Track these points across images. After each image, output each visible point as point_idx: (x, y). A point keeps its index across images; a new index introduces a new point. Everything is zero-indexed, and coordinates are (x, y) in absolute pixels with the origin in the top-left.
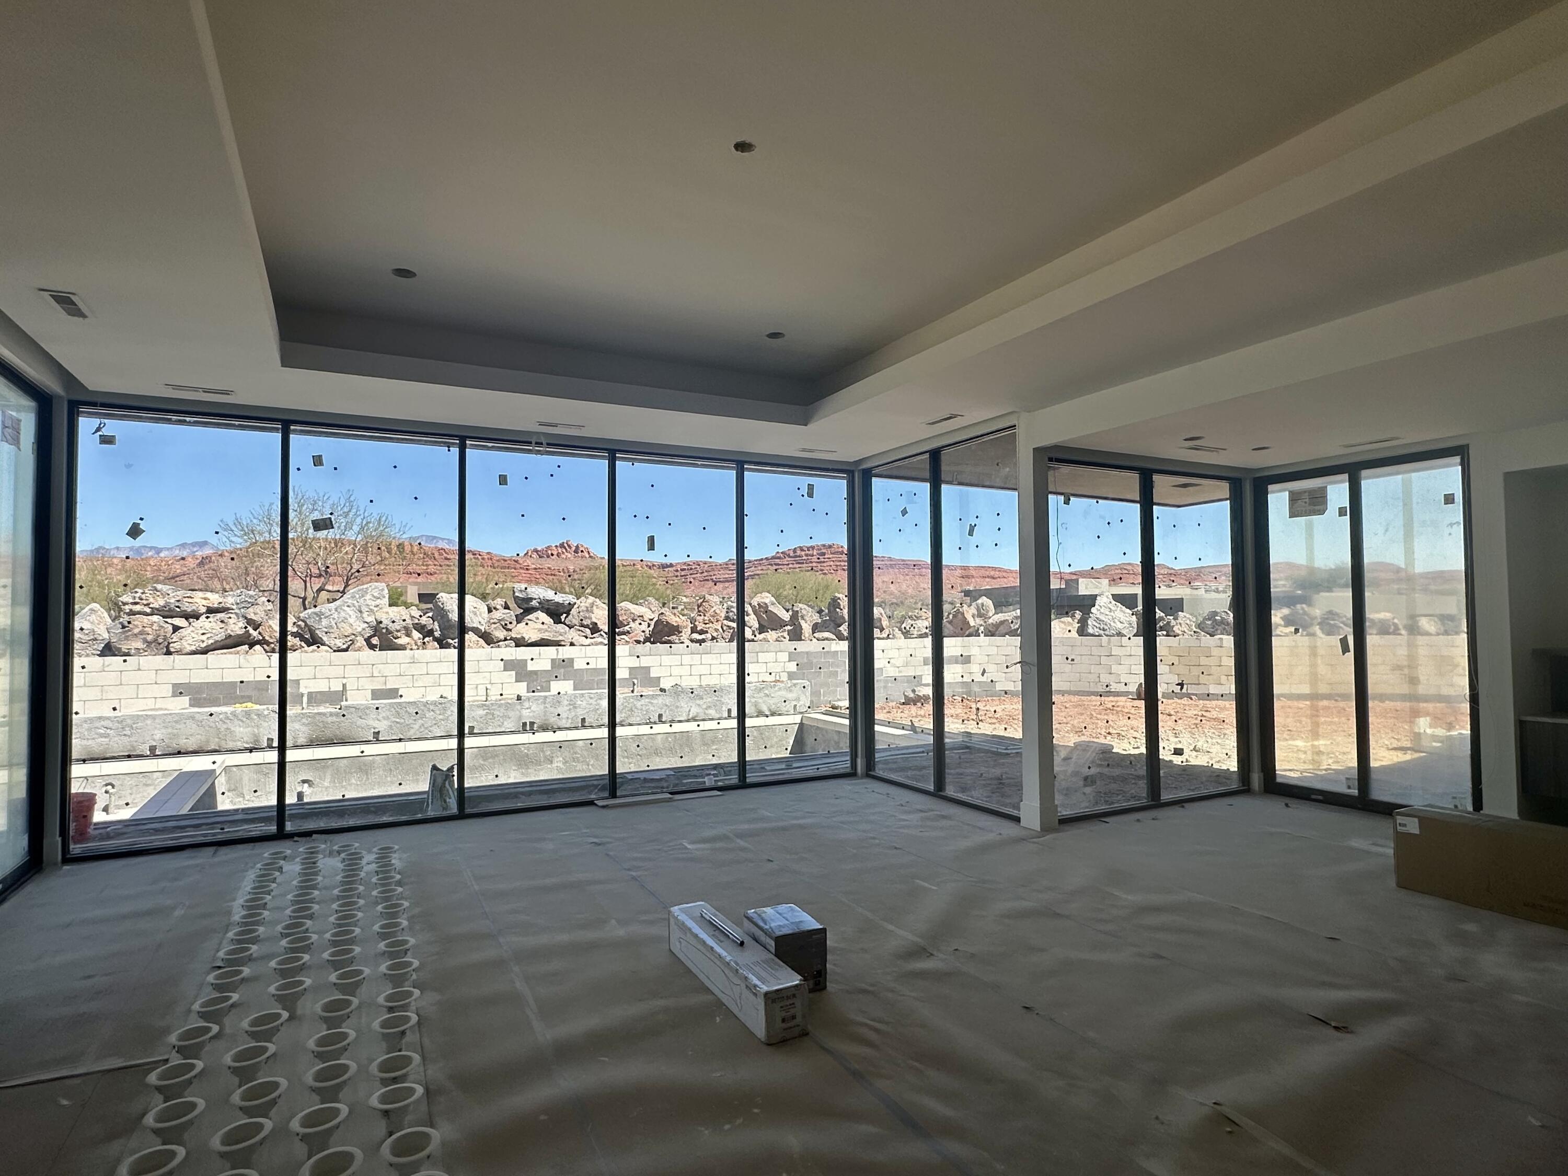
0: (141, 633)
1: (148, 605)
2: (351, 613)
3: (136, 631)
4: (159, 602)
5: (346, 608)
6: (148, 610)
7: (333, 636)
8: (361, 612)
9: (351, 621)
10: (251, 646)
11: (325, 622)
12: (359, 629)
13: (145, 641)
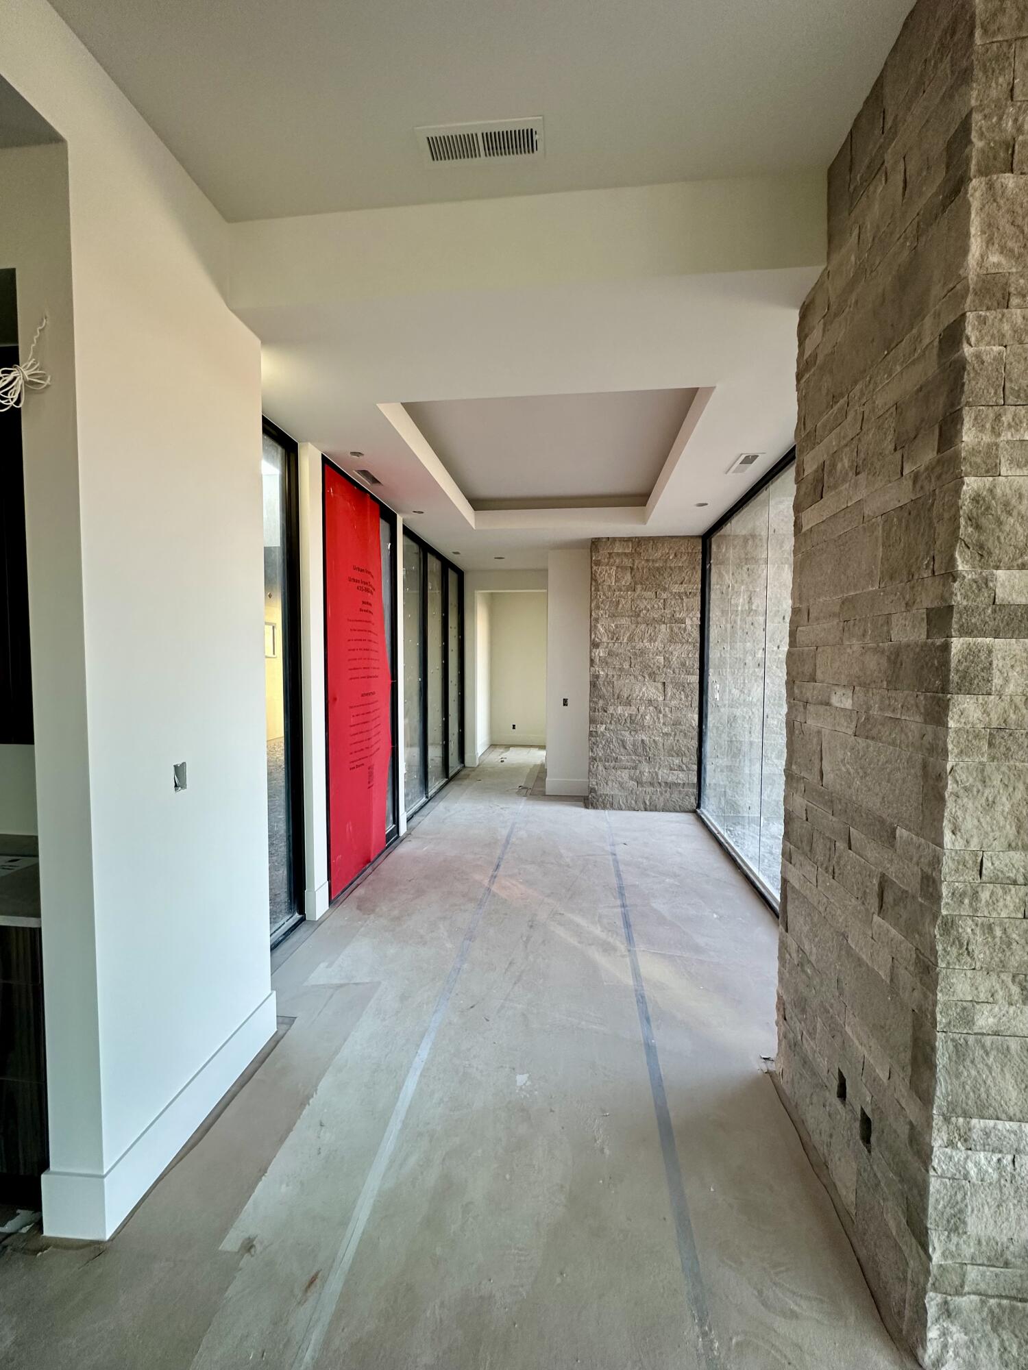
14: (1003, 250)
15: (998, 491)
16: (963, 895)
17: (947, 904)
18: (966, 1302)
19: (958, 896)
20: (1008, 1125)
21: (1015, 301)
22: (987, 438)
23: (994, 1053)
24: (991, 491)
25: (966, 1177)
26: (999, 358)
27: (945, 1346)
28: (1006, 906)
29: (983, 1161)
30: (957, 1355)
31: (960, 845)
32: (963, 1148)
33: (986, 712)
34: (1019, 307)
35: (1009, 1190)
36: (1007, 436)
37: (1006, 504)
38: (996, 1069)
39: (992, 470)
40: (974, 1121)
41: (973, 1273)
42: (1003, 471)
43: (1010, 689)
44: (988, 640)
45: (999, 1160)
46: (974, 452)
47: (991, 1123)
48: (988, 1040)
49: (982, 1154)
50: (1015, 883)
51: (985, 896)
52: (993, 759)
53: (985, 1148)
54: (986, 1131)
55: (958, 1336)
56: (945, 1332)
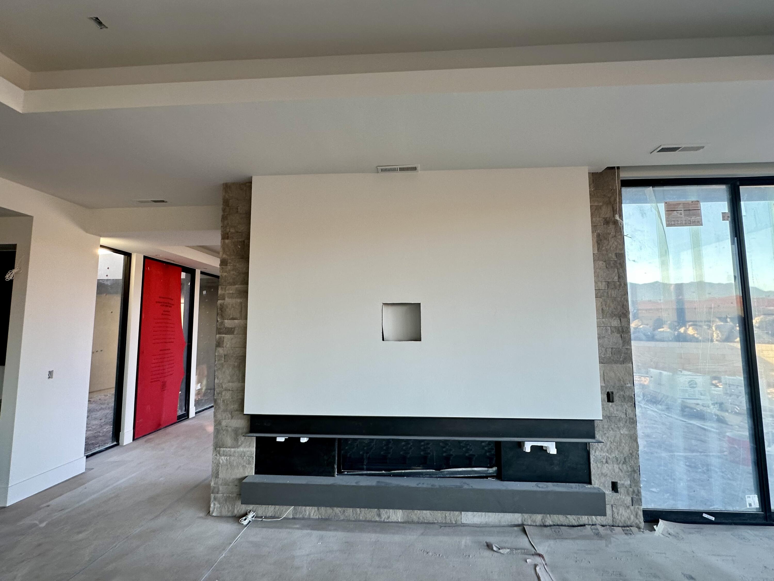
14: (226, 254)
15: (225, 304)
16: (219, 393)
17: (216, 396)
18: (220, 495)
19: (218, 394)
20: (228, 449)
21: (229, 264)
22: (223, 292)
23: (225, 431)
24: (223, 304)
25: (220, 463)
26: (226, 276)
27: (214, 508)
28: (228, 396)
29: (223, 459)
30: (217, 510)
31: (218, 382)
32: (219, 456)
33: (224, 351)
34: (229, 266)
35: (229, 466)
36: (227, 292)
37: (227, 306)
38: (226, 435)
39: (224, 299)
40: (221, 449)
41: (221, 488)
42: (226, 299)
43: (228, 346)
44: (224, 335)
45: (227, 458)
46: (221, 295)
47: (225, 449)
48: (224, 428)
49: (223, 457)
50: (230, 390)
51: (223, 393)
52: (225, 361)
53: (223, 455)
54: (224, 451)
55: (217, 505)
56: (214, 504)
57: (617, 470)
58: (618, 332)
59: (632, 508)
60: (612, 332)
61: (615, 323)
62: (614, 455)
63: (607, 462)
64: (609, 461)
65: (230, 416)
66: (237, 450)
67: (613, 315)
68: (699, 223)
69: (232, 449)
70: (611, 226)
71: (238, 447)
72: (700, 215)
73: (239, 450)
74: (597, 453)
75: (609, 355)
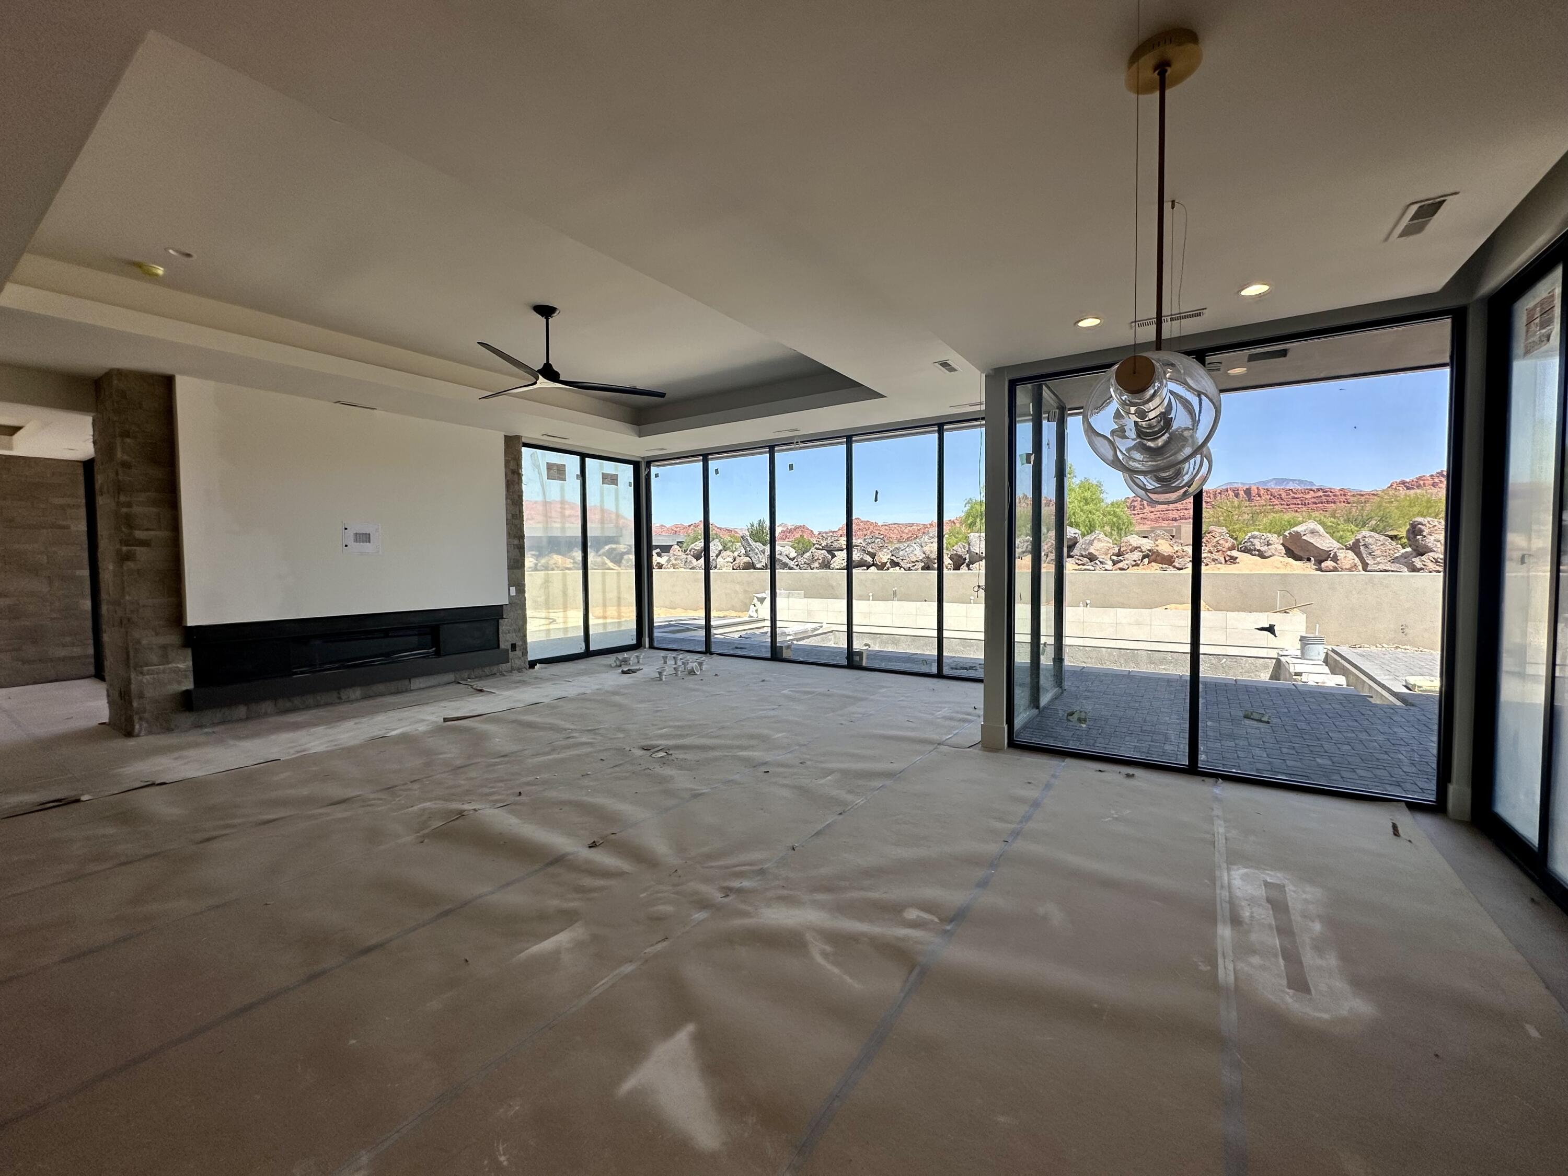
0: (818, 559)
1: (820, 545)
2: (916, 548)
3: (816, 558)
4: (824, 544)
5: (913, 545)
6: (821, 547)
7: (905, 561)
8: (922, 547)
9: (915, 552)
10: (868, 568)
11: (901, 553)
12: (921, 558)
13: (819, 563)
18: (146, 715)
23: (148, 649)
27: (141, 729)
35: (158, 684)
40: (144, 668)
41: (148, 707)
44: (135, 548)
45: (153, 677)
47: (149, 668)
50: (154, 606)
51: (141, 610)
53: (148, 674)
54: (148, 670)
55: (145, 725)
56: (141, 726)
57: (515, 636)
58: (518, 548)
59: (522, 658)
60: (514, 548)
61: (516, 542)
62: (513, 627)
63: (509, 633)
64: (511, 632)
65: (153, 633)
66: (167, 666)
67: (515, 537)
68: (565, 480)
69: (160, 667)
70: (516, 476)
71: (168, 663)
72: (565, 474)
73: (170, 666)
74: (504, 627)
75: (512, 563)
